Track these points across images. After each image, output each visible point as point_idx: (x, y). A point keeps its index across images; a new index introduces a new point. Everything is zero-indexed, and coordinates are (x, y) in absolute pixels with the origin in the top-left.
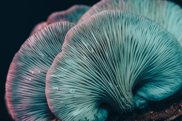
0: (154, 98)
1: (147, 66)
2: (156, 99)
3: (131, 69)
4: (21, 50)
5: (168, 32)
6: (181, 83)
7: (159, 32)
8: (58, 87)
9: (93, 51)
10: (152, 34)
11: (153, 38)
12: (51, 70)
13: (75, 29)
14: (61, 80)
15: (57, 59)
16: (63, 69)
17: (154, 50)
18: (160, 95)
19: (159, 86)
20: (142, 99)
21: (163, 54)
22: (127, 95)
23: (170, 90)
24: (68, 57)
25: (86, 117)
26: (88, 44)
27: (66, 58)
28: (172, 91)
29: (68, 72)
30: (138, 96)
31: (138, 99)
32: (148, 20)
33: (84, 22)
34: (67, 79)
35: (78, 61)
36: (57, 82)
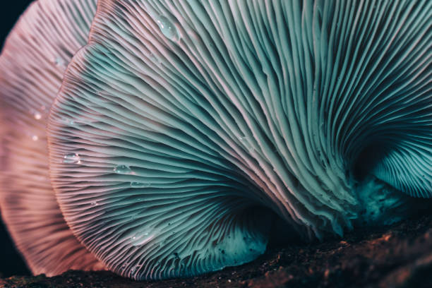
8: (79, 155)
14: (85, 135)
15: (73, 70)
25: (179, 252)
27: (97, 64)
29: (104, 109)
34: (104, 131)
35: (135, 71)
36: (74, 141)
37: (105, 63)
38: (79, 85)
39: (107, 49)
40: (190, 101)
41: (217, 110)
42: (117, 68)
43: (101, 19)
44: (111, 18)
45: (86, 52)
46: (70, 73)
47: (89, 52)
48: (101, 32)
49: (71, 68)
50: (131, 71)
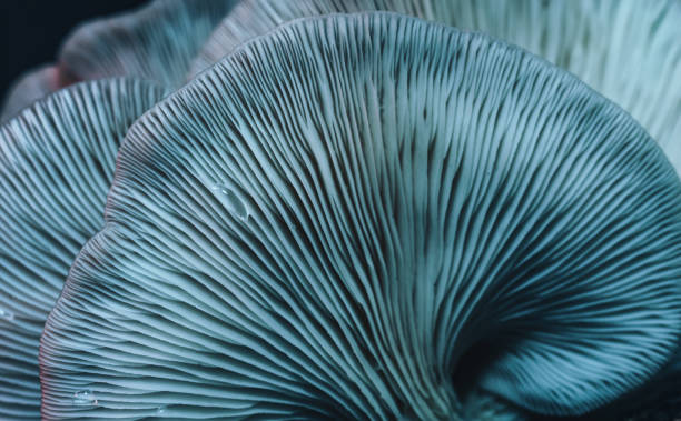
0: (554, 405)
1: (511, 265)
2: (567, 408)
3: (436, 285)
5: (602, 101)
6: (677, 331)
7: (561, 104)
9: (249, 211)
10: (526, 114)
11: (531, 135)
13: (157, 118)
14: (109, 362)
15: (84, 265)
16: (113, 310)
17: (541, 188)
18: (582, 388)
19: (576, 346)
20: (500, 407)
21: (587, 201)
22: (430, 402)
23: (626, 366)
24: (136, 250)
26: (228, 185)
27: (122, 256)
28: (637, 368)
29: (137, 323)
30: (483, 392)
31: (486, 408)
32: (503, 51)
33: (202, 82)
34: (138, 356)
35: (183, 265)
36: (89, 372)
37: (136, 254)
38: (95, 288)
39: (136, 234)
40: (262, 306)
41: (300, 316)
42: (154, 262)
43: (125, 189)
44: (140, 187)
45: (104, 238)
46: (81, 271)
47: (110, 239)
48: (125, 207)
49: (81, 262)
50: (176, 266)
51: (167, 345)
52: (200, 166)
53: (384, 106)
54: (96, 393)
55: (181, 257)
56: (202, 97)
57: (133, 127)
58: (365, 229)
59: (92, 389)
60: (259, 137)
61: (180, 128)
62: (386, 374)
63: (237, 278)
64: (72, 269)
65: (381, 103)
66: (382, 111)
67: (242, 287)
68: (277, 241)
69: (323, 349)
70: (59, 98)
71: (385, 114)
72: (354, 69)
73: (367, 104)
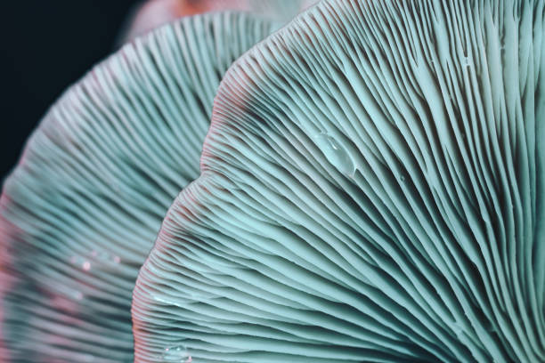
4: (25, 160)
9: (357, 165)
12: (153, 269)
13: (255, 60)
14: (202, 318)
16: (205, 263)
27: (217, 208)
29: (230, 277)
33: (304, 21)
34: (232, 313)
35: (281, 218)
36: (180, 327)
37: (231, 205)
38: (189, 240)
39: (233, 183)
40: (365, 262)
41: (407, 274)
42: (251, 213)
43: (221, 135)
44: (237, 134)
45: (199, 189)
46: (175, 223)
47: (205, 189)
48: (221, 155)
49: (175, 214)
50: (274, 218)
51: (264, 303)
52: (301, 112)
53: (505, 47)
54: (190, 349)
55: (281, 210)
56: (304, 38)
57: (230, 70)
58: (481, 181)
59: (186, 345)
60: (366, 81)
61: (280, 71)
62: (500, 336)
63: (341, 233)
64: (165, 220)
65: (502, 42)
66: (503, 52)
67: (345, 242)
68: (384, 195)
69: (432, 310)
70: (160, 33)
71: (505, 56)
72: (473, 6)
73: (487, 45)
